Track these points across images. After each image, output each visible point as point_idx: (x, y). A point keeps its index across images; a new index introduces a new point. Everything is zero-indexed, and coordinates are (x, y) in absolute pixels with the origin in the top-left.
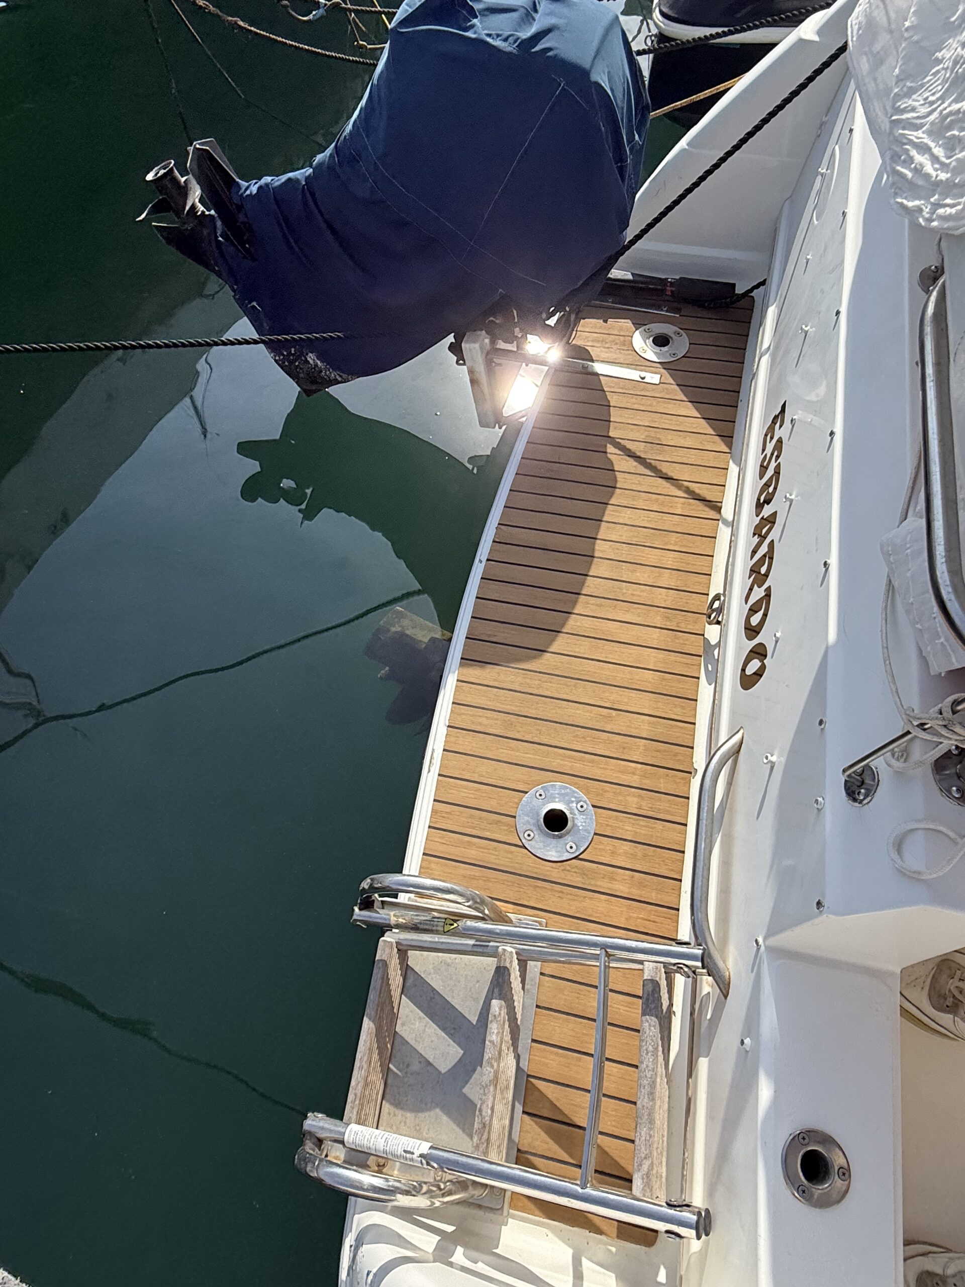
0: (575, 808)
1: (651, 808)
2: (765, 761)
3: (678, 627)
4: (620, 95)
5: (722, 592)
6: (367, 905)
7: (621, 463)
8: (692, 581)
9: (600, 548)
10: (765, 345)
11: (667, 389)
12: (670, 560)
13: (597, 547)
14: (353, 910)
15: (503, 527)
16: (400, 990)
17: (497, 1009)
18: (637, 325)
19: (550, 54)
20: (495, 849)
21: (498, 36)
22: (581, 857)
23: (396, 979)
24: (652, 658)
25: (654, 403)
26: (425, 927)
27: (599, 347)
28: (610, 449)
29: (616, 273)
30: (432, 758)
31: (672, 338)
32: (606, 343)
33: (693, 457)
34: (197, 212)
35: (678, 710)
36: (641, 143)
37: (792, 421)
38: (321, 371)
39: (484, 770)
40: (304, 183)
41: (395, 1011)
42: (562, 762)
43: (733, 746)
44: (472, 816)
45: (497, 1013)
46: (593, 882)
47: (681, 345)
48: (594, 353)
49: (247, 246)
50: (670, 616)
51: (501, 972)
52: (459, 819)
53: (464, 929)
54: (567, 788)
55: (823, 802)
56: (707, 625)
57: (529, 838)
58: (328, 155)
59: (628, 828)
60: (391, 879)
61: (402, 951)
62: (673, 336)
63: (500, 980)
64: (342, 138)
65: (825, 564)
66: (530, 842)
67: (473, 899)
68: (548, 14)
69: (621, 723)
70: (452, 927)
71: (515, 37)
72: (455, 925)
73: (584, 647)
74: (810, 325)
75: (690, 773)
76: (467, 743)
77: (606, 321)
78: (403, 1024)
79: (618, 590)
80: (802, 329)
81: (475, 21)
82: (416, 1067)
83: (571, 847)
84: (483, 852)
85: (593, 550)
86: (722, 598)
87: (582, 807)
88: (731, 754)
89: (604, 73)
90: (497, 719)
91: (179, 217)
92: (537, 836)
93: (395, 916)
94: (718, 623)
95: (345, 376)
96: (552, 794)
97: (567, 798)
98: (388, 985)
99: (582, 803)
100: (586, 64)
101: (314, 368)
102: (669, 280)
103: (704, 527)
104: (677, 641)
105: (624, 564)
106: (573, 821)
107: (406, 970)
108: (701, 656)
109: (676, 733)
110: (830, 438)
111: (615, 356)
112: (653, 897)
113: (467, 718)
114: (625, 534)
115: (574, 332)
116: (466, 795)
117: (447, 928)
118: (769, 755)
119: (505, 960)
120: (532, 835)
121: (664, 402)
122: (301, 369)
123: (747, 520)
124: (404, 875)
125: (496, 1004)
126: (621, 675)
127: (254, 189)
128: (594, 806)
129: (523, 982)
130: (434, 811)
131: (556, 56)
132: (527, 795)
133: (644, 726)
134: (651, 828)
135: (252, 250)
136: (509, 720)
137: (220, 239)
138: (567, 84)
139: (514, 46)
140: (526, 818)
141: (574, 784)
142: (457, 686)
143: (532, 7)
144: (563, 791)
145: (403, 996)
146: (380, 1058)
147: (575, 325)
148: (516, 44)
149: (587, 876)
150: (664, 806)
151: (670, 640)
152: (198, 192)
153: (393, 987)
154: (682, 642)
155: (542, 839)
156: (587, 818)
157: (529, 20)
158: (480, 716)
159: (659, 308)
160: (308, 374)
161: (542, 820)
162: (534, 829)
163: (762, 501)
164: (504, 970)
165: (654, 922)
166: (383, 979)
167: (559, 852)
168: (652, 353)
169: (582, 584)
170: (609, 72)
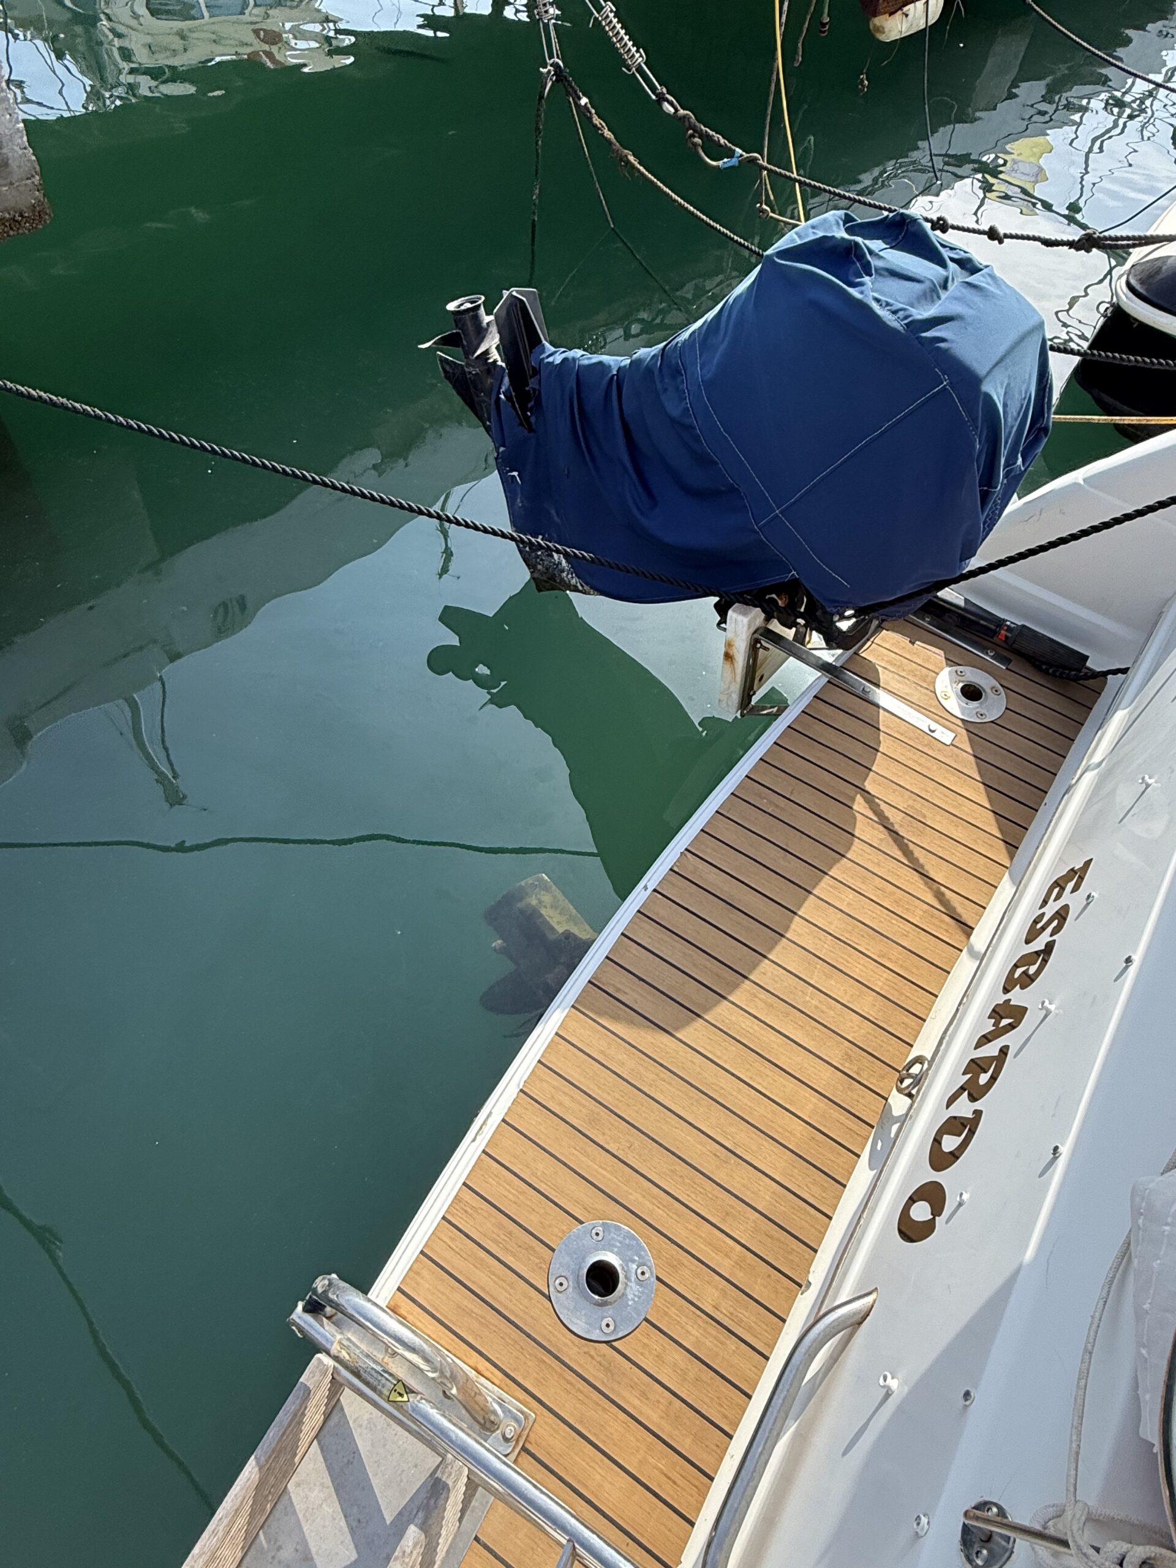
0: (634, 1271)
1: (732, 1314)
2: (881, 1381)
3: (858, 1074)
4: (1013, 410)
5: (929, 1058)
6: (314, 1308)
7: (866, 829)
8: (898, 1022)
9: (797, 929)
10: (1096, 759)
11: (957, 756)
12: (880, 980)
13: (793, 926)
14: (296, 1306)
15: (689, 855)
16: (313, 1434)
17: (411, 1544)
18: (950, 662)
19: (942, 345)
20: (511, 1285)
21: (888, 304)
22: (614, 1344)
23: (313, 1417)
24: (808, 1105)
25: (935, 768)
26: (369, 1379)
27: (893, 672)
28: (859, 804)
29: (948, 594)
30: (484, 1123)
31: (984, 691)
32: (904, 670)
33: (958, 855)
34: (489, 359)
35: (816, 1190)
36: (1023, 469)
37: (1089, 896)
38: (563, 571)
39: (541, 1170)
40: (615, 373)
41: (297, 1460)
42: (641, 1199)
43: (855, 1314)
44: (500, 1226)
45: (408, 1551)
46: (616, 1386)
47: (993, 707)
48: (884, 677)
49: (529, 414)
50: (853, 1055)
51: (436, 1488)
52: (484, 1225)
53: (414, 1410)
54: (637, 1240)
55: (926, 1527)
56: (894, 1089)
57: (559, 1288)
58: (652, 354)
60: (350, 1298)
61: (336, 1386)
62: (988, 690)
63: (432, 1502)
64: (674, 343)
65: (1056, 1149)
66: (559, 1295)
67: (442, 1373)
68: (956, 299)
69: (737, 1178)
71: (907, 313)
72: (405, 1398)
73: (727, 1054)
74: (1156, 777)
75: (800, 1286)
76: (535, 1123)
77: (913, 643)
78: (298, 1485)
79: (800, 993)
80: (1143, 778)
81: (866, 279)
82: (287, 1553)
83: (608, 1325)
84: (495, 1282)
85: (787, 928)
86: (926, 1066)
87: (643, 1273)
88: (849, 1323)
89: (1002, 385)
90: (584, 1106)
91: (467, 357)
92: (570, 1290)
93: (340, 1343)
94: (910, 1095)
95: (587, 588)
96: (613, 1238)
97: (629, 1253)
98: (300, 1423)
99: (645, 1268)
100: (981, 371)
101: (557, 565)
102: (1008, 623)
103: (936, 952)
104: (849, 1093)
105: (821, 962)
106: (625, 1289)
107: (333, 1407)
108: (872, 1127)
109: (801, 1221)
110: (1125, 965)
111: (907, 690)
112: (685, 1445)
113: (549, 1090)
114: (834, 923)
115: (869, 643)
116: (506, 1193)
117: (394, 1397)
118: (889, 1376)
119: (450, 1475)
120: (565, 1286)
121: (947, 771)
122: (542, 560)
123: (988, 993)
125: (413, 1532)
126: (760, 1113)
127: (558, 359)
128: (658, 1279)
129: (463, 1511)
130: (457, 1199)
131: (947, 350)
132: (580, 1227)
133: (764, 1195)
134: (721, 1343)
135: (533, 420)
136: (598, 1114)
137: (502, 396)
138: (951, 384)
139: (902, 323)
140: (567, 1259)
141: (646, 1237)
142: (552, 1041)
143: (942, 283)
144: (627, 1241)
145: (315, 1441)
146: (249, 1523)
147: (871, 637)
148: (906, 321)
149: (612, 1375)
150: (748, 1318)
151: (841, 1088)
152: (496, 340)
153: (305, 1428)
154: (855, 1097)
155: (575, 1296)
156: (642, 1293)
157: (932, 297)
158: (564, 1093)
159: (984, 649)
160: (547, 569)
161: (585, 1271)
162: (571, 1278)
163: (1017, 975)
164: (443, 1489)
165: (674, 1483)
166: (295, 1415)
167: (590, 1325)
168: (954, 704)
169: (755, 966)
170: (1008, 385)
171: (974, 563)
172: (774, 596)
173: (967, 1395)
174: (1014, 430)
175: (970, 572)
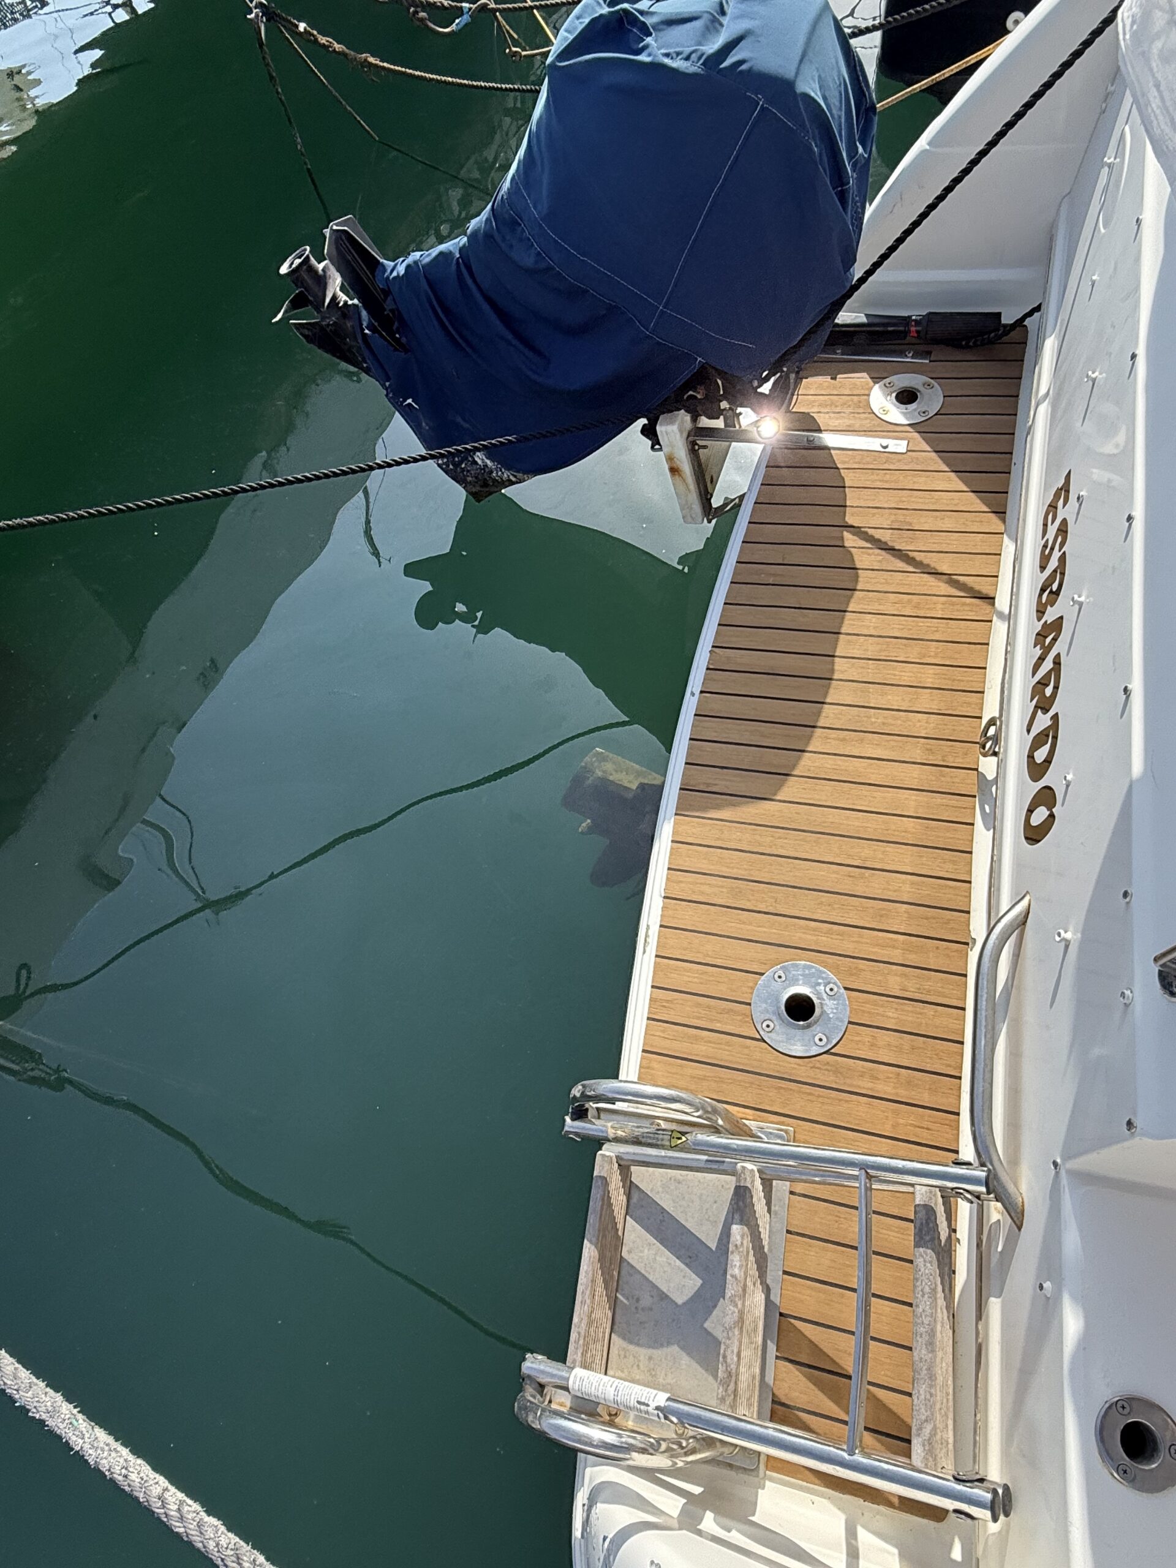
0: (823, 991)
1: (919, 989)
2: (1058, 939)
3: (944, 761)
4: (835, 101)
5: (997, 715)
6: (580, 1114)
7: (865, 557)
8: (962, 704)
9: (842, 669)
10: (1043, 391)
11: (917, 459)
12: (929, 676)
13: (836, 667)
14: (564, 1121)
15: (716, 650)
16: (623, 1212)
17: (738, 1237)
18: (876, 379)
19: (744, 67)
20: (728, 1044)
21: (678, 54)
22: (832, 1051)
23: (619, 1199)
24: (911, 802)
25: (901, 478)
26: (650, 1141)
27: (828, 413)
28: (850, 540)
29: (845, 317)
30: (647, 936)
31: (919, 391)
32: (836, 406)
33: (955, 542)
34: (339, 303)
35: (949, 866)
36: (866, 156)
37: (1078, 498)
38: (491, 472)
39: (710, 949)
40: (458, 256)
41: (620, 1233)
42: (803, 936)
43: (1017, 916)
44: (699, 1005)
45: (739, 1243)
46: (848, 1081)
47: (933, 400)
48: (821, 420)
49: (397, 336)
50: (933, 747)
51: (741, 1194)
52: (685, 1009)
53: (694, 1144)
54: (813, 967)
55: (1131, 995)
56: (981, 757)
57: (768, 1030)
58: (484, 219)
59: (891, 1014)
60: (605, 1086)
61: (624, 1168)
62: (921, 388)
63: (741, 1203)
64: (499, 197)
65: (1126, 690)
66: (770, 1034)
67: (703, 1108)
68: (738, 17)
69: (877, 885)
70: (680, 1141)
71: (699, 53)
72: (684, 1139)
73: (824, 793)
74: (1098, 370)
75: (967, 944)
76: (688, 916)
77: (834, 378)
78: (629, 1252)
79: (865, 719)
80: (1087, 376)
81: (649, 40)
82: (646, 1301)
83: (821, 1040)
84: (713, 1048)
85: (832, 671)
86: (998, 723)
87: (831, 990)
88: (1015, 925)
89: (815, 81)
90: (722, 887)
91: (319, 311)
92: (777, 1027)
93: (612, 1127)
94: (995, 754)
95: (520, 475)
96: (794, 975)
97: (813, 980)
98: (610, 1205)
99: (831, 986)
100: (789, 72)
101: (484, 469)
102: (914, 318)
103: (972, 631)
104: (943, 779)
105: (870, 685)
106: (822, 1008)
107: (630, 1188)
108: (975, 796)
109: (946, 895)
110: (1127, 524)
111: (848, 422)
112: (926, 1099)
113: (687, 886)
114: (871, 648)
115: (795, 397)
116: (690, 979)
117: (675, 1142)
118: (1062, 932)
119: (746, 1179)
120: (772, 1025)
121: (913, 476)
122: (468, 471)
123: (1026, 625)
124: (621, 1081)
125: (736, 1229)
126: (873, 825)
127: (401, 269)
128: (846, 989)
129: (769, 1204)
130: (652, 1000)
131: (750, 70)
132: (763, 977)
133: (905, 888)
134: (921, 1014)
135: (404, 340)
136: (737, 888)
137: (367, 331)
138: (767, 101)
139: (698, 65)
140: (764, 1005)
141: (821, 963)
142: (672, 848)
143: (718, 8)
144: (807, 972)
145: (628, 1217)
146: (606, 1288)
147: (794, 390)
148: (701, 61)
149: (841, 1073)
150: (935, 986)
151: (934, 778)
152: (339, 280)
153: (616, 1210)
154: (949, 779)
155: (784, 1030)
156: (838, 1004)
157: (715, 28)
158: (701, 884)
159: (902, 353)
160: (476, 478)
161: (783, 1008)
162: (774, 1018)
163: (1044, 600)
164: (745, 1191)
165: (928, 1129)
166: (603, 1200)
167: (806, 1046)
168: (896, 414)
169: (819, 714)
170: (820, 77)
171: (858, 272)
172: (691, 393)
173: (1126, 894)
174: (843, 120)
175: (859, 280)
